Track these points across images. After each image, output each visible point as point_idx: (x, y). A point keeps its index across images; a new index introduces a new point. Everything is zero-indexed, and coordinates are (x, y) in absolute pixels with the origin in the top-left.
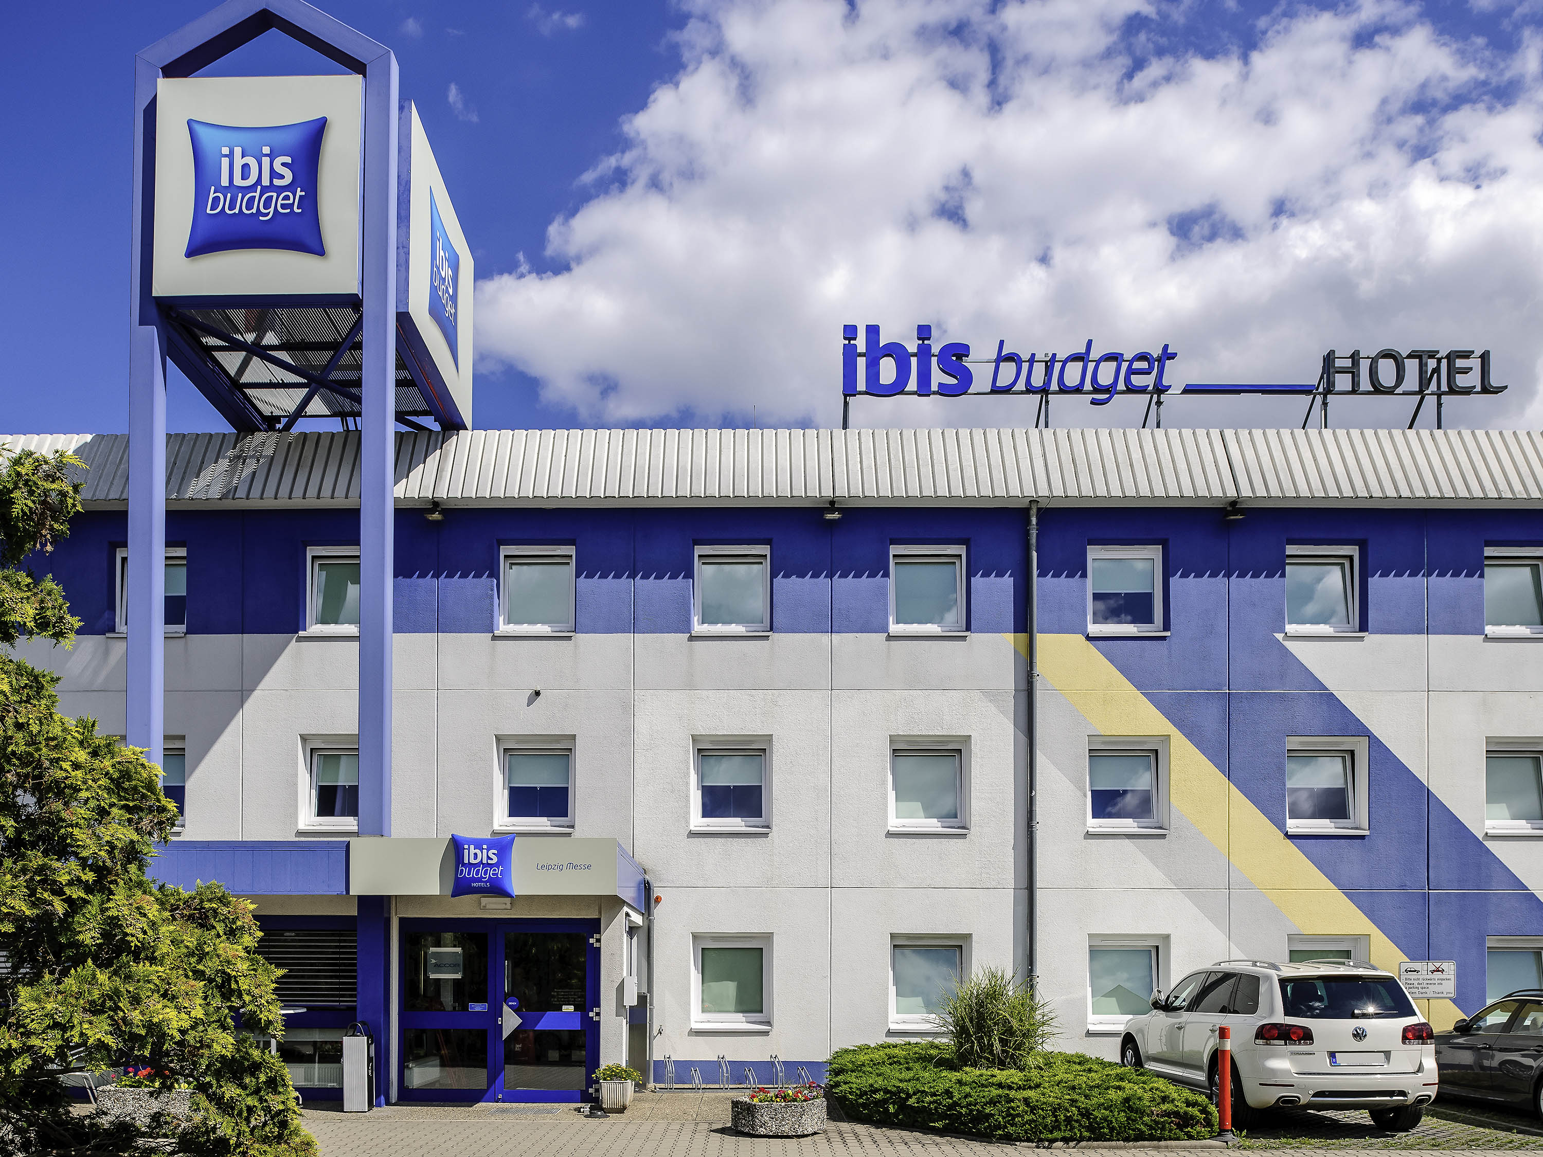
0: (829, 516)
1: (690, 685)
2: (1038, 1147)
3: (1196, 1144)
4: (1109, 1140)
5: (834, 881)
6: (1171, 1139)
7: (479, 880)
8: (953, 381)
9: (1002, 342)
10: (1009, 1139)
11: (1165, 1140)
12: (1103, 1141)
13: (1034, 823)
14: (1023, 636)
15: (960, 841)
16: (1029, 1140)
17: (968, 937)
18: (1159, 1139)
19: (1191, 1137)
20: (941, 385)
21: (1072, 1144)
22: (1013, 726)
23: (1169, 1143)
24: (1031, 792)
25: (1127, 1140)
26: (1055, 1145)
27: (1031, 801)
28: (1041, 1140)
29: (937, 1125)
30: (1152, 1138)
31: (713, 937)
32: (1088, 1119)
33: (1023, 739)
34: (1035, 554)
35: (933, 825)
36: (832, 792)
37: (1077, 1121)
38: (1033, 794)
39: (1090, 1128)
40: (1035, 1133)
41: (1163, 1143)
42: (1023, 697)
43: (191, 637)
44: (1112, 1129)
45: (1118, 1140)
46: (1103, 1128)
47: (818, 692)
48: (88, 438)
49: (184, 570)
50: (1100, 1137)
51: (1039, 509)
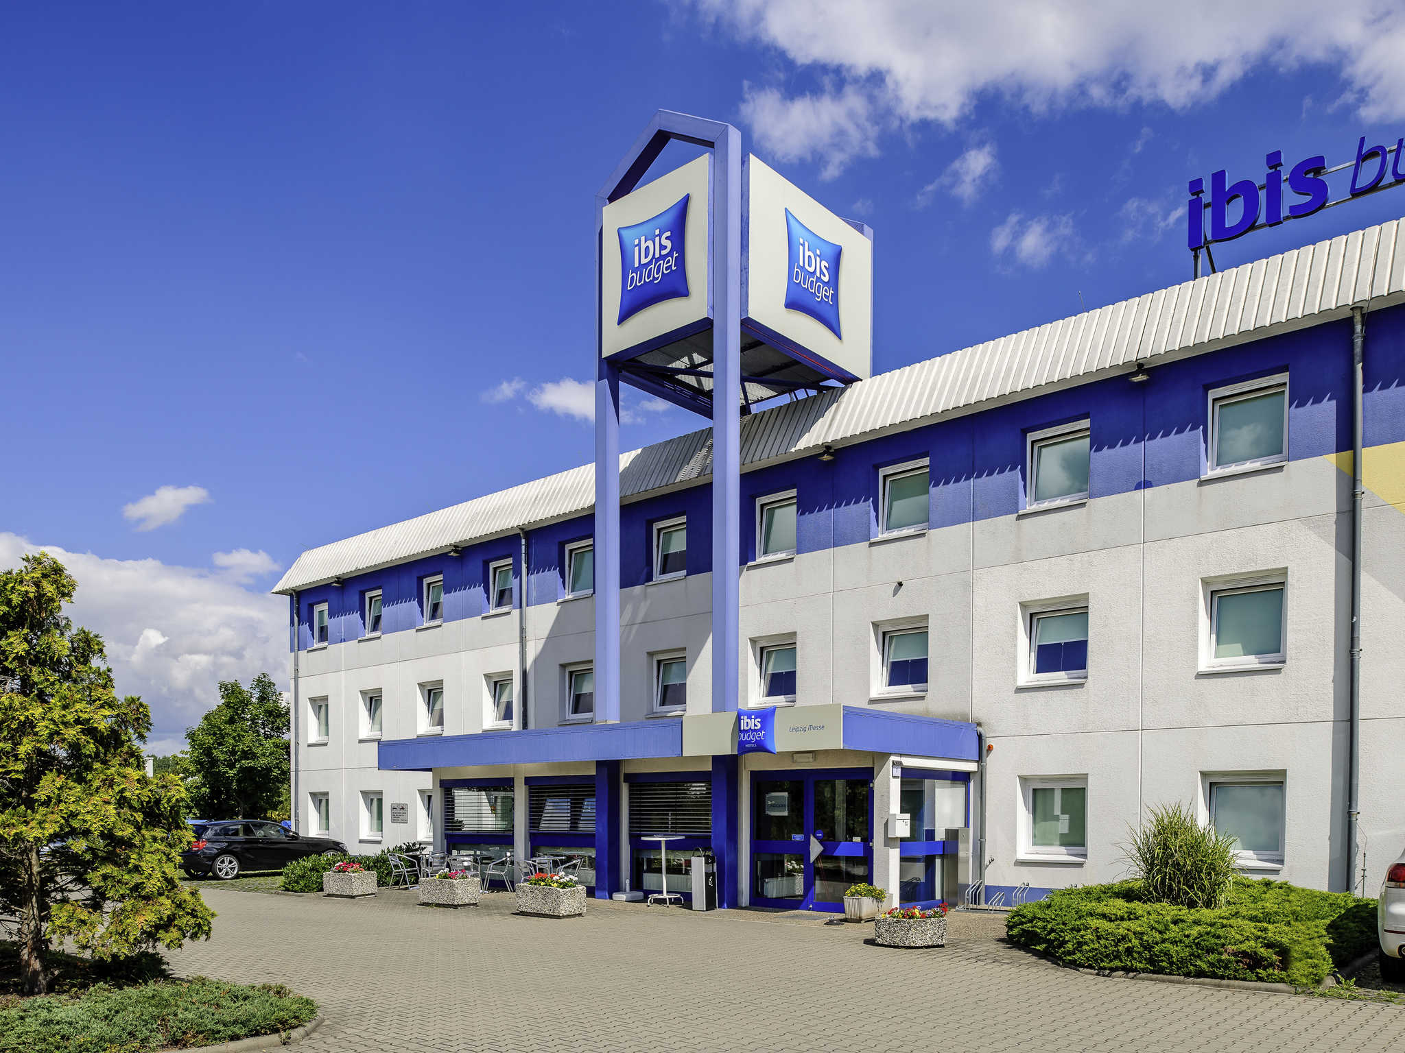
0: (1135, 379)
1: (1018, 560)
2: (1098, 974)
3: (1262, 986)
4: (1170, 974)
5: (1144, 723)
6: (1236, 979)
7: (749, 742)
8: (1307, 199)
9: (1363, 140)
10: (1074, 965)
11: (1229, 979)
12: (1164, 974)
13: (1356, 650)
14: (1347, 454)
15: (1273, 677)
16: (1090, 967)
17: (1283, 773)
18: (1222, 978)
19: (1260, 979)
20: (1292, 208)
21: (1131, 974)
22: (1333, 550)
23: (1232, 982)
24: (1352, 619)
25: (1188, 975)
26: (1114, 974)
27: (1353, 628)
28: (1101, 968)
29: (1038, 948)
30: (1214, 976)
31: (1042, 779)
32: (1150, 951)
33: (1346, 561)
34: (1359, 366)
35: (1252, 662)
36: (1144, 640)
37: (1139, 953)
38: (1354, 620)
39: (1151, 961)
40: (1096, 960)
41: (1225, 982)
42: (1346, 519)
43: (690, 577)
44: (1172, 963)
45: (1179, 975)
46: (1162, 961)
47: (1130, 547)
48: (639, 451)
49: (685, 531)
50: (1160, 971)
51: (1363, 316)
